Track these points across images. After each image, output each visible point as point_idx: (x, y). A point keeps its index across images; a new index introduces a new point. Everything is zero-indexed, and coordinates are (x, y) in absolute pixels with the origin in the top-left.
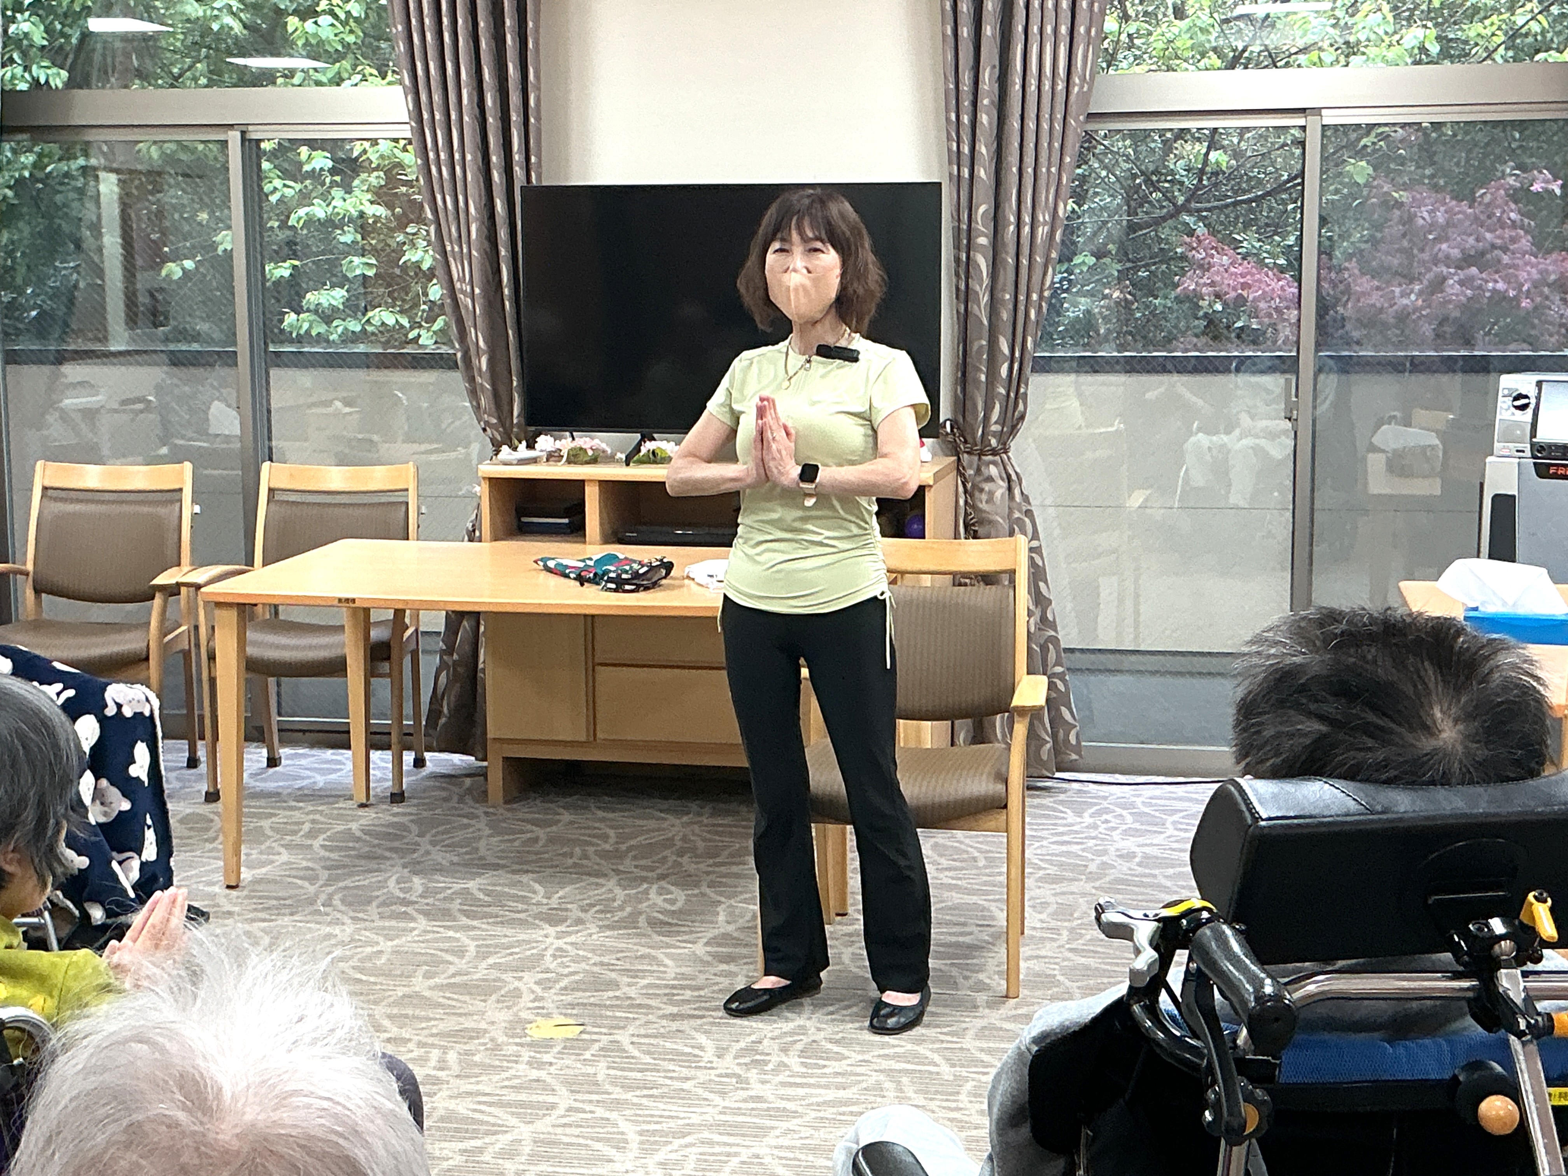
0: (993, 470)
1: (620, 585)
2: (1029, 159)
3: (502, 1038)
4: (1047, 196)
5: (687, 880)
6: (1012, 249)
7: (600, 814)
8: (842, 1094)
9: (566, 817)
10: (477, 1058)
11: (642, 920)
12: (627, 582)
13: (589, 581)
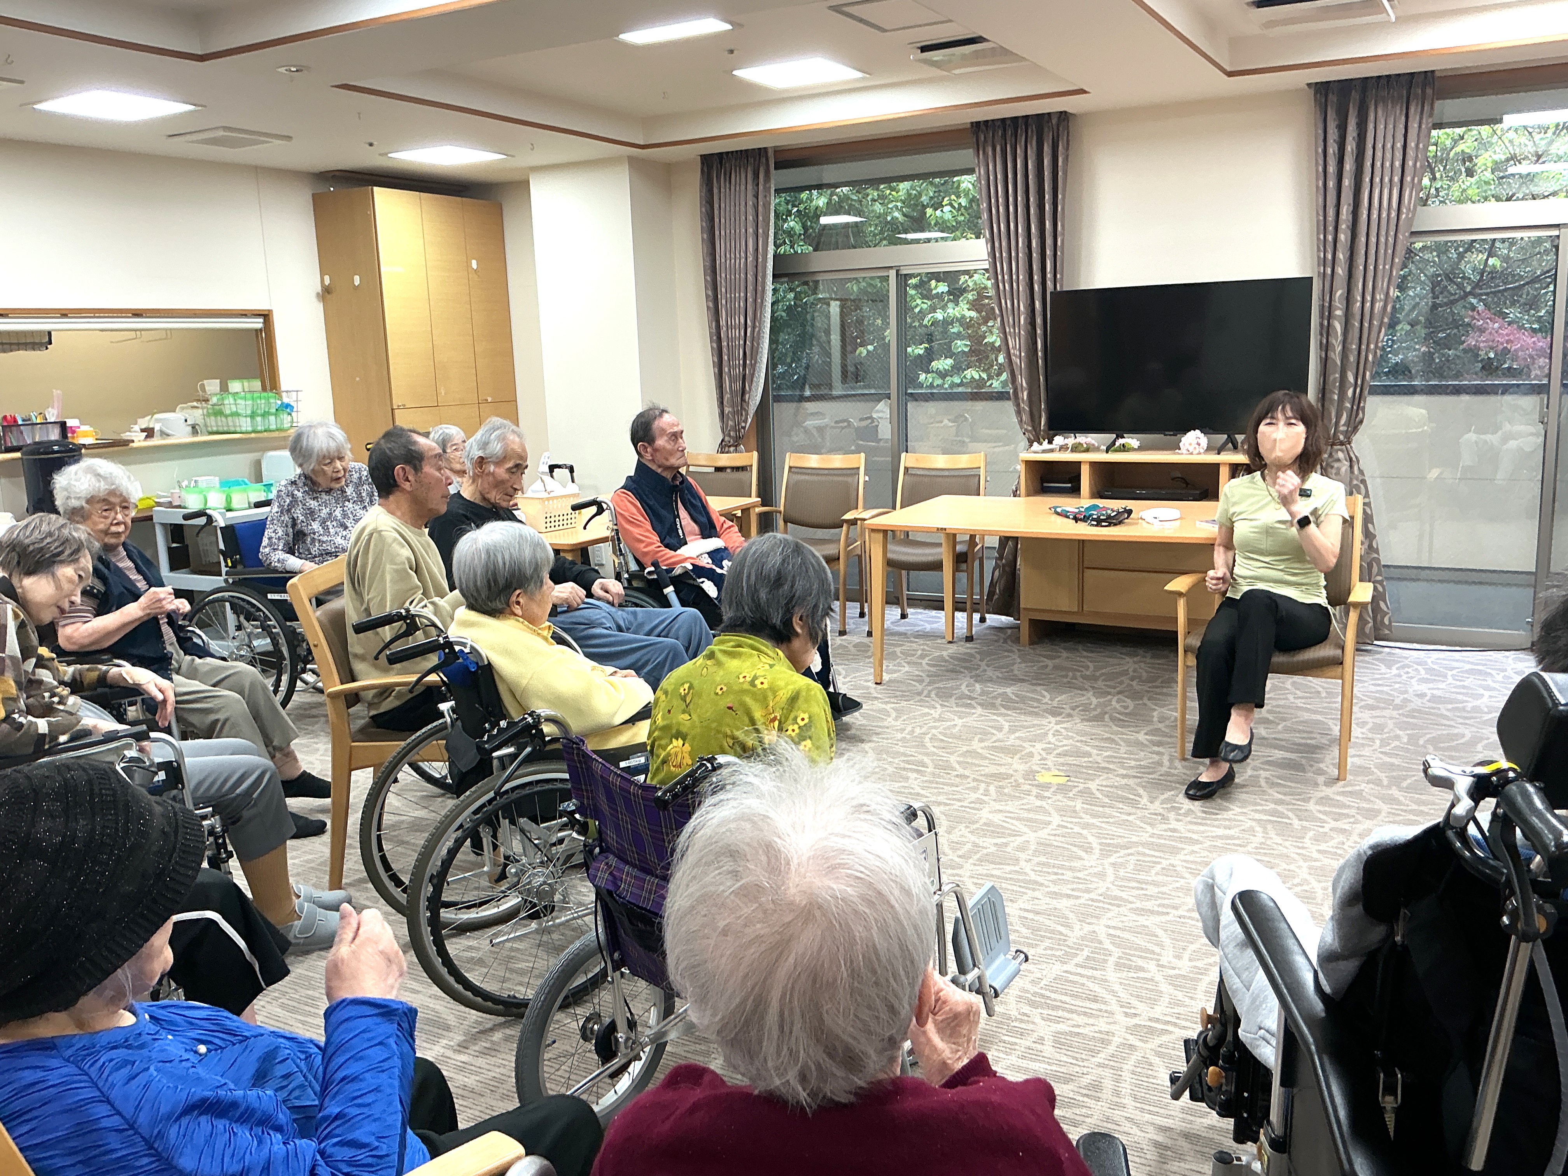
0: (1341, 455)
1: (1099, 522)
2: (1371, 260)
3: (1021, 781)
4: (1382, 284)
5: (1135, 695)
6: (1358, 317)
7: (1085, 654)
8: (1228, 832)
9: (1065, 654)
10: (1006, 791)
11: (1107, 716)
12: (1104, 521)
13: (1081, 520)
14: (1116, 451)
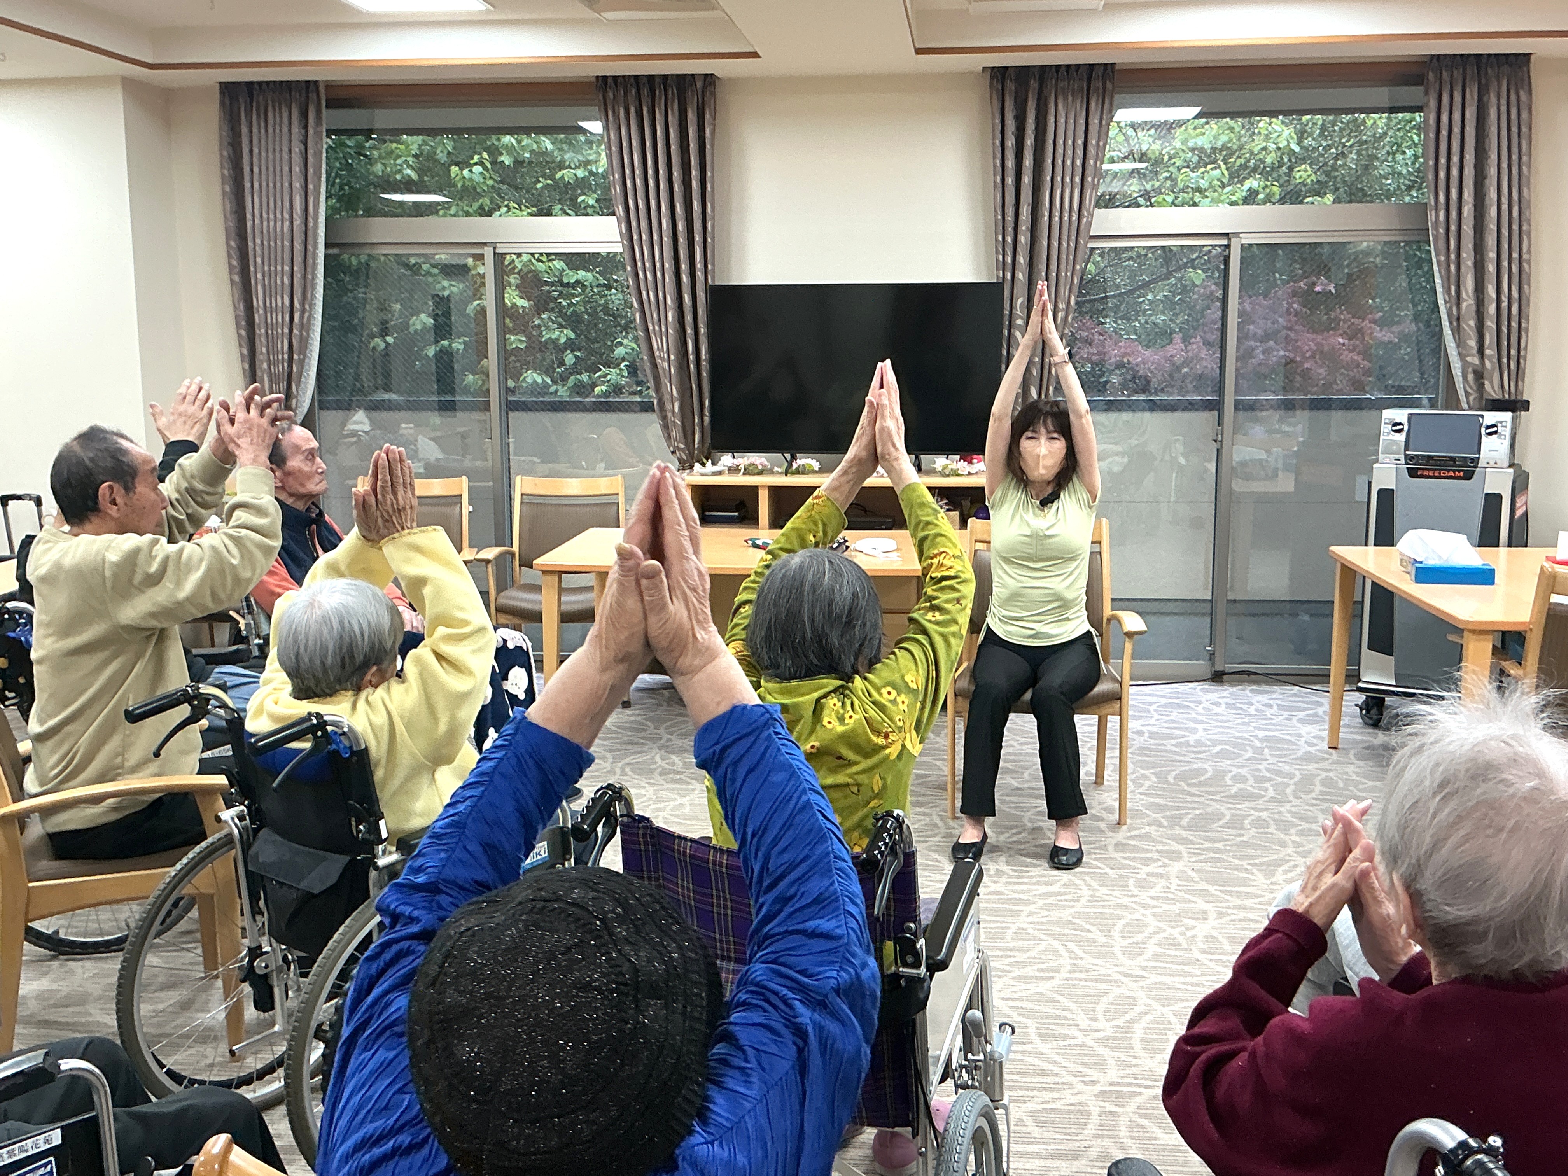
4: (1064, 292)
14: (793, 473)
